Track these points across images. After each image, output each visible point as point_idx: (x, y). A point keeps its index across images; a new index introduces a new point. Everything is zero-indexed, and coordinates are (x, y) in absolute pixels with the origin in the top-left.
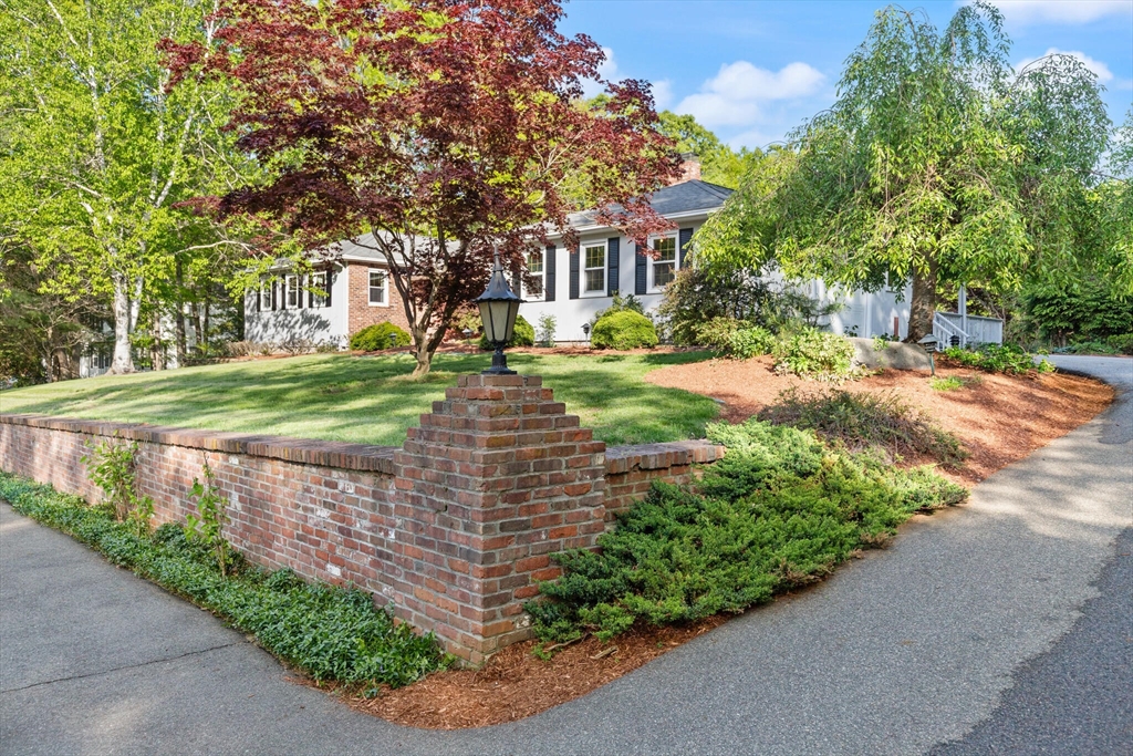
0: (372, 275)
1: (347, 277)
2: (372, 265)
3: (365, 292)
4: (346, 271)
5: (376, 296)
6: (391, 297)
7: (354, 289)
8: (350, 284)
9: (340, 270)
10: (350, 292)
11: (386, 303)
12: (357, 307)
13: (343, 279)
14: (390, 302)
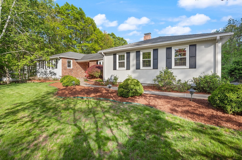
0: (68, 61)
1: (61, 61)
2: (68, 59)
3: (66, 65)
4: (61, 60)
5: (69, 66)
6: (73, 66)
7: (63, 64)
8: (62, 63)
9: (59, 60)
10: (62, 65)
11: (72, 68)
12: (64, 69)
13: (60, 62)
14: (73, 67)
